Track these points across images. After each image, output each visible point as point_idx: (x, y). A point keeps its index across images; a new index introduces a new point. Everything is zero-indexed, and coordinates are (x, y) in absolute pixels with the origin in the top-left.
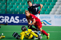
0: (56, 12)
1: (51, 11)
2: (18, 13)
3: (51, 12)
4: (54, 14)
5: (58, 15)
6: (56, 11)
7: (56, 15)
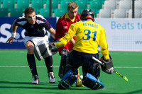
0: (116, 12)
1: (101, 8)
2: (9, 14)
3: (101, 11)
4: (110, 17)
5: (122, 19)
6: (116, 8)
7: (115, 19)
